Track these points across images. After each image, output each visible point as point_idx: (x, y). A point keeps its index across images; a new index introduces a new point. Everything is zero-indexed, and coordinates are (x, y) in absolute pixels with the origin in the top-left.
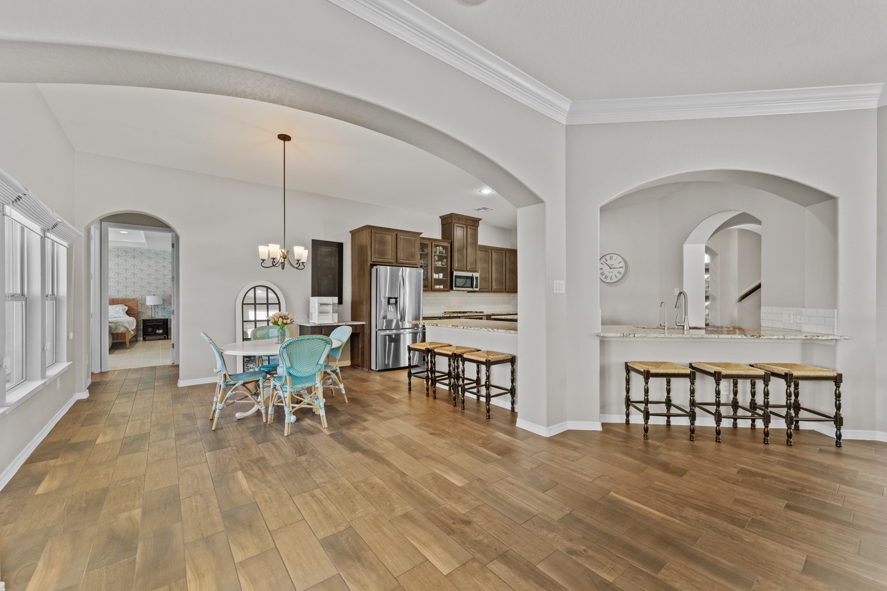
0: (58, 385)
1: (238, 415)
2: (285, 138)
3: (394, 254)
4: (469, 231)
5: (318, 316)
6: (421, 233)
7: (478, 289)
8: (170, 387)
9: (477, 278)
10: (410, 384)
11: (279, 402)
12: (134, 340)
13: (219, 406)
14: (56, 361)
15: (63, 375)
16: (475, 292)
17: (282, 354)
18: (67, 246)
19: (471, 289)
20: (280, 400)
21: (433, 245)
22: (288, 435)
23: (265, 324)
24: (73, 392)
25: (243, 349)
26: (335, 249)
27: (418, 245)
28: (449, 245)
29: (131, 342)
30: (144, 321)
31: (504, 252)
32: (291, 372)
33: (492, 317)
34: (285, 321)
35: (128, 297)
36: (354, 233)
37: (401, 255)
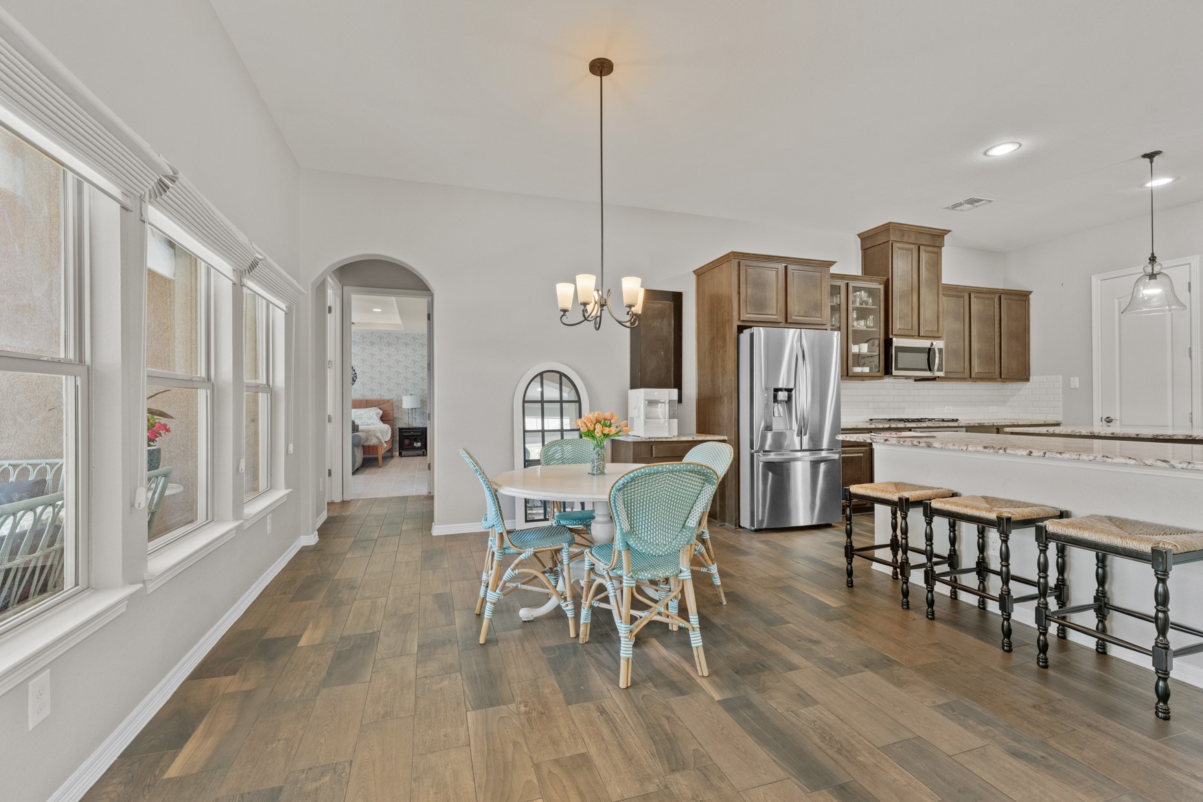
0: (269, 527)
1: (524, 613)
2: (601, 67)
3: (782, 304)
4: (923, 256)
5: (645, 423)
6: (832, 263)
7: (941, 374)
8: (420, 535)
9: (940, 350)
10: (850, 573)
11: (602, 600)
12: (388, 456)
13: (492, 596)
14: (271, 487)
15: (276, 510)
16: (934, 379)
17: (615, 502)
18: (285, 309)
19: (928, 374)
20: (602, 595)
21: (851, 289)
22: (627, 687)
23: (557, 437)
24: (296, 534)
25: (525, 483)
26: (669, 304)
27: (826, 289)
28: (882, 287)
29: (384, 458)
30: (400, 429)
31: (997, 296)
32: (631, 542)
33: (1007, 430)
34: (606, 430)
35: (383, 398)
36: (700, 273)
37: (794, 308)
